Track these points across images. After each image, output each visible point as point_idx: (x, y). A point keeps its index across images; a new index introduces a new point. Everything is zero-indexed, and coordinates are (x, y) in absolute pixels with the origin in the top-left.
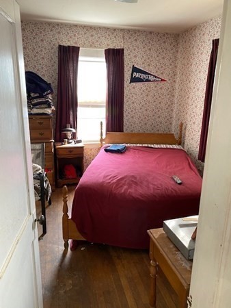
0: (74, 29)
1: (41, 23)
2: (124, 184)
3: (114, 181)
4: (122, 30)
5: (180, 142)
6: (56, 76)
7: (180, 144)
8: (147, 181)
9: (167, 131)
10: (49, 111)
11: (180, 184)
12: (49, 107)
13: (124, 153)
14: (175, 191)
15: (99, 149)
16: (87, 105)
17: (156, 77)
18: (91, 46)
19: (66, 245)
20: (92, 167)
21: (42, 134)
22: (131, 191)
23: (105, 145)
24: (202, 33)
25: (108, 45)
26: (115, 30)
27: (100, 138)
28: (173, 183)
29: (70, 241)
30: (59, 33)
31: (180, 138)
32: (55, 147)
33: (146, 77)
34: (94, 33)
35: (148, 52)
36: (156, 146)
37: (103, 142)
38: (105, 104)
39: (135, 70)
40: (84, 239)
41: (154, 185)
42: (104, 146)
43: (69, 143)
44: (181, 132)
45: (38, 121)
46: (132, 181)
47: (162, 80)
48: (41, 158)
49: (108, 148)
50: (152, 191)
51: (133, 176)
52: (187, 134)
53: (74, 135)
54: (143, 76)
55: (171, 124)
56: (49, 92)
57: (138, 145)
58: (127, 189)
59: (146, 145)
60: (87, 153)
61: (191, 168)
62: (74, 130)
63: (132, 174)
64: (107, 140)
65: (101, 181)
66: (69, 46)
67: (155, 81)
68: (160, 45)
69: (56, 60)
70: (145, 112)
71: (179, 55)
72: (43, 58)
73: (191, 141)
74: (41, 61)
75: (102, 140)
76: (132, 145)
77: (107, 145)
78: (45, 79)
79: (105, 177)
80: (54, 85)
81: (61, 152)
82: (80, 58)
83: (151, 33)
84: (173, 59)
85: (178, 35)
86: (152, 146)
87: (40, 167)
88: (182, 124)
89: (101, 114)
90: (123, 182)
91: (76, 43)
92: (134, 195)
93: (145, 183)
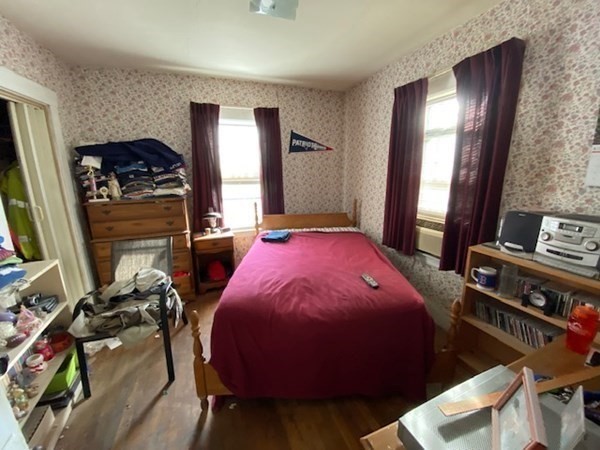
0: (211, 83)
1: (165, 73)
2: (292, 295)
3: (277, 291)
4: (275, 85)
5: (355, 223)
6: (189, 144)
7: (354, 226)
8: (327, 285)
9: (337, 210)
10: (180, 192)
11: (376, 288)
12: (181, 185)
13: (287, 241)
14: (372, 301)
15: (255, 237)
16: (235, 182)
17: (320, 145)
18: (236, 105)
19: (205, 405)
20: (243, 268)
21: (170, 224)
22: (304, 305)
23: (263, 232)
24: (376, 86)
25: (258, 104)
26: (265, 85)
27: (255, 223)
28: (365, 286)
29: (210, 398)
30: (190, 87)
31: (355, 217)
32: (192, 239)
33: (308, 144)
34: (238, 87)
35: (309, 114)
36: (327, 230)
37: (260, 229)
38: (259, 180)
39: (294, 136)
40: (231, 393)
41: (338, 292)
42: (261, 233)
43: (212, 232)
44: (355, 210)
45: (163, 206)
46: (305, 287)
47: (328, 149)
48: (166, 259)
49: (266, 237)
50: (336, 305)
51: (304, 279)
52: (363, 213)
53: (220, 222)
54: (304, 143)
55: (341, 201)
56: (179, 164)
57: (304, 230)
58: (297, 304)
59: (315, 229)
60: (238, 245)
61: (381, 258)
62: (218, 215)
63: (303, 276)
64: (265, 226)
65: (256, 292)
66: (204, 104)
67: (318, 150)
68: (323, 105)
69: (188, 122)
70: (310, 188)
71: (346, 117)
72: (169, 121)
73: (369, 221)
74: (167, 125)
75: (257, 226)
76: (297, 230)
77: (265, 232)
78: (175, 148)
79: (263, 284)
80: (188, 157)
81: (200, 246)
82: (221, 121)
83: (311, 90)
84: (340, 122)
85: (344, 93)
86: (322, 230)
87: (164, 274)
88: (356, 201)
89: (255, 193)
90: (290, 290)
91: (214, 100)
92: (310, 314)
93: (324, 290)
